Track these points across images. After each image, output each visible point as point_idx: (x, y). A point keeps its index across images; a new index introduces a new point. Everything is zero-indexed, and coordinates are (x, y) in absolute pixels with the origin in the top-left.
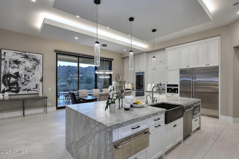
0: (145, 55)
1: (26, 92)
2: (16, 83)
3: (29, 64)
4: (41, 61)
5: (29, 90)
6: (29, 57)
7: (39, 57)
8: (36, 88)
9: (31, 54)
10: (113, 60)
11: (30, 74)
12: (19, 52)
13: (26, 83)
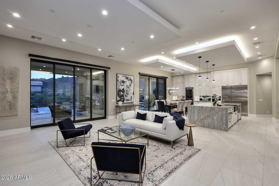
0: (194, 75)
1: (127, 102)
2: (123, 96)
3: (128, 83)
4: (133, 81)
5: (128, 100)
6: (128, 78)
7: (132, 78)
8: (131, 99)
9: (129, 76)
10: (167, 78)
11: (129, 89)
12: (124, 75)
13: (127, 95)
